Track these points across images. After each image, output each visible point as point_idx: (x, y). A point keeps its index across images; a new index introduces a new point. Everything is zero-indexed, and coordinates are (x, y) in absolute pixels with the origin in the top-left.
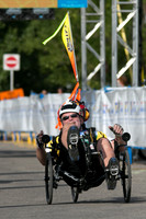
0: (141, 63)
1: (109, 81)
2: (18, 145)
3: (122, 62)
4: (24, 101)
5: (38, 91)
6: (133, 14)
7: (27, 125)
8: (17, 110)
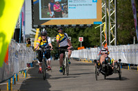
0: (117, 39)
1: (108, 44)
2: (83, 62)
3: (112, 39)
4: (84, 50)
5: (88, 47)
6: (115, 26)
7: (85, 57)
8: (83, 52)
